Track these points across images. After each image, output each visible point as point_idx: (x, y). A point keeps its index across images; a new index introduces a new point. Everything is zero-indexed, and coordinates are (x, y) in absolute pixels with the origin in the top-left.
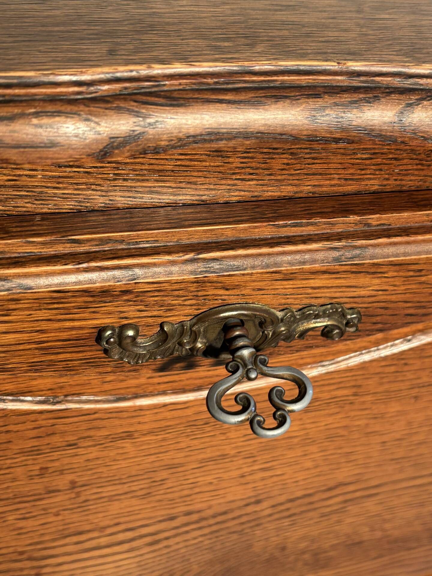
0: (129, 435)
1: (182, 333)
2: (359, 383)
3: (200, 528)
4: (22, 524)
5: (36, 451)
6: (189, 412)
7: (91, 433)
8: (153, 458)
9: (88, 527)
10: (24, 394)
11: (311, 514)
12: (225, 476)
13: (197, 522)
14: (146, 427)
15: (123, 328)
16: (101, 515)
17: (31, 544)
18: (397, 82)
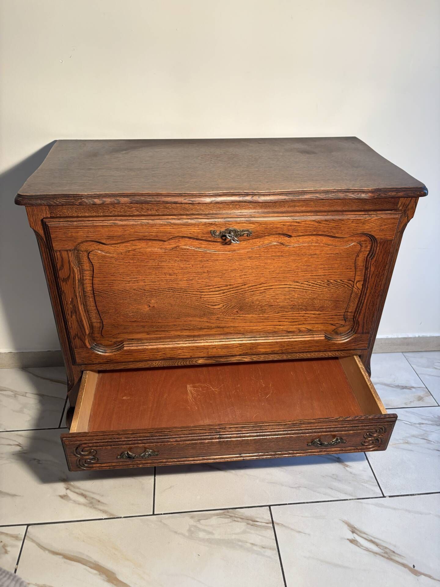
0: (217, 260)
1: (223, 232)
2: (260, 253)
3: (233, 290)
4: (199, 280)
5: (201, 261)
6: (228, 256)
7: (211, 258)
8: (222, 267)
9: (211, 285)
10: (200, 248)
11: (258, 292)
12: (237, 275)
13: (232, 288)
14: (220, 258)
15: (214, 230)
16: (213, 281)
17: (199, 287)
18: (251, 193)
